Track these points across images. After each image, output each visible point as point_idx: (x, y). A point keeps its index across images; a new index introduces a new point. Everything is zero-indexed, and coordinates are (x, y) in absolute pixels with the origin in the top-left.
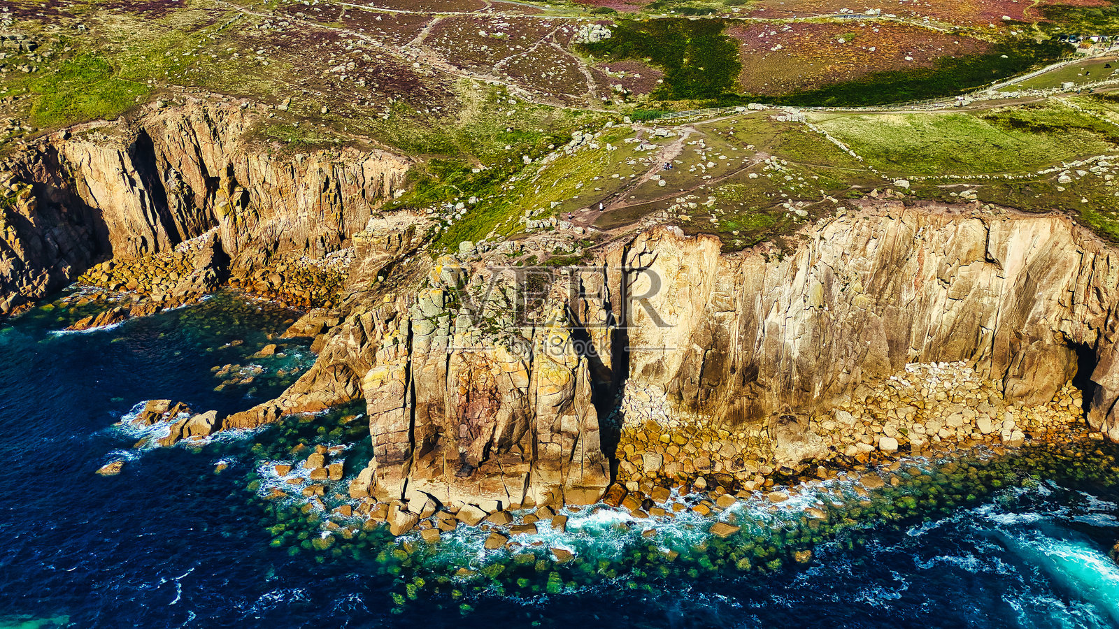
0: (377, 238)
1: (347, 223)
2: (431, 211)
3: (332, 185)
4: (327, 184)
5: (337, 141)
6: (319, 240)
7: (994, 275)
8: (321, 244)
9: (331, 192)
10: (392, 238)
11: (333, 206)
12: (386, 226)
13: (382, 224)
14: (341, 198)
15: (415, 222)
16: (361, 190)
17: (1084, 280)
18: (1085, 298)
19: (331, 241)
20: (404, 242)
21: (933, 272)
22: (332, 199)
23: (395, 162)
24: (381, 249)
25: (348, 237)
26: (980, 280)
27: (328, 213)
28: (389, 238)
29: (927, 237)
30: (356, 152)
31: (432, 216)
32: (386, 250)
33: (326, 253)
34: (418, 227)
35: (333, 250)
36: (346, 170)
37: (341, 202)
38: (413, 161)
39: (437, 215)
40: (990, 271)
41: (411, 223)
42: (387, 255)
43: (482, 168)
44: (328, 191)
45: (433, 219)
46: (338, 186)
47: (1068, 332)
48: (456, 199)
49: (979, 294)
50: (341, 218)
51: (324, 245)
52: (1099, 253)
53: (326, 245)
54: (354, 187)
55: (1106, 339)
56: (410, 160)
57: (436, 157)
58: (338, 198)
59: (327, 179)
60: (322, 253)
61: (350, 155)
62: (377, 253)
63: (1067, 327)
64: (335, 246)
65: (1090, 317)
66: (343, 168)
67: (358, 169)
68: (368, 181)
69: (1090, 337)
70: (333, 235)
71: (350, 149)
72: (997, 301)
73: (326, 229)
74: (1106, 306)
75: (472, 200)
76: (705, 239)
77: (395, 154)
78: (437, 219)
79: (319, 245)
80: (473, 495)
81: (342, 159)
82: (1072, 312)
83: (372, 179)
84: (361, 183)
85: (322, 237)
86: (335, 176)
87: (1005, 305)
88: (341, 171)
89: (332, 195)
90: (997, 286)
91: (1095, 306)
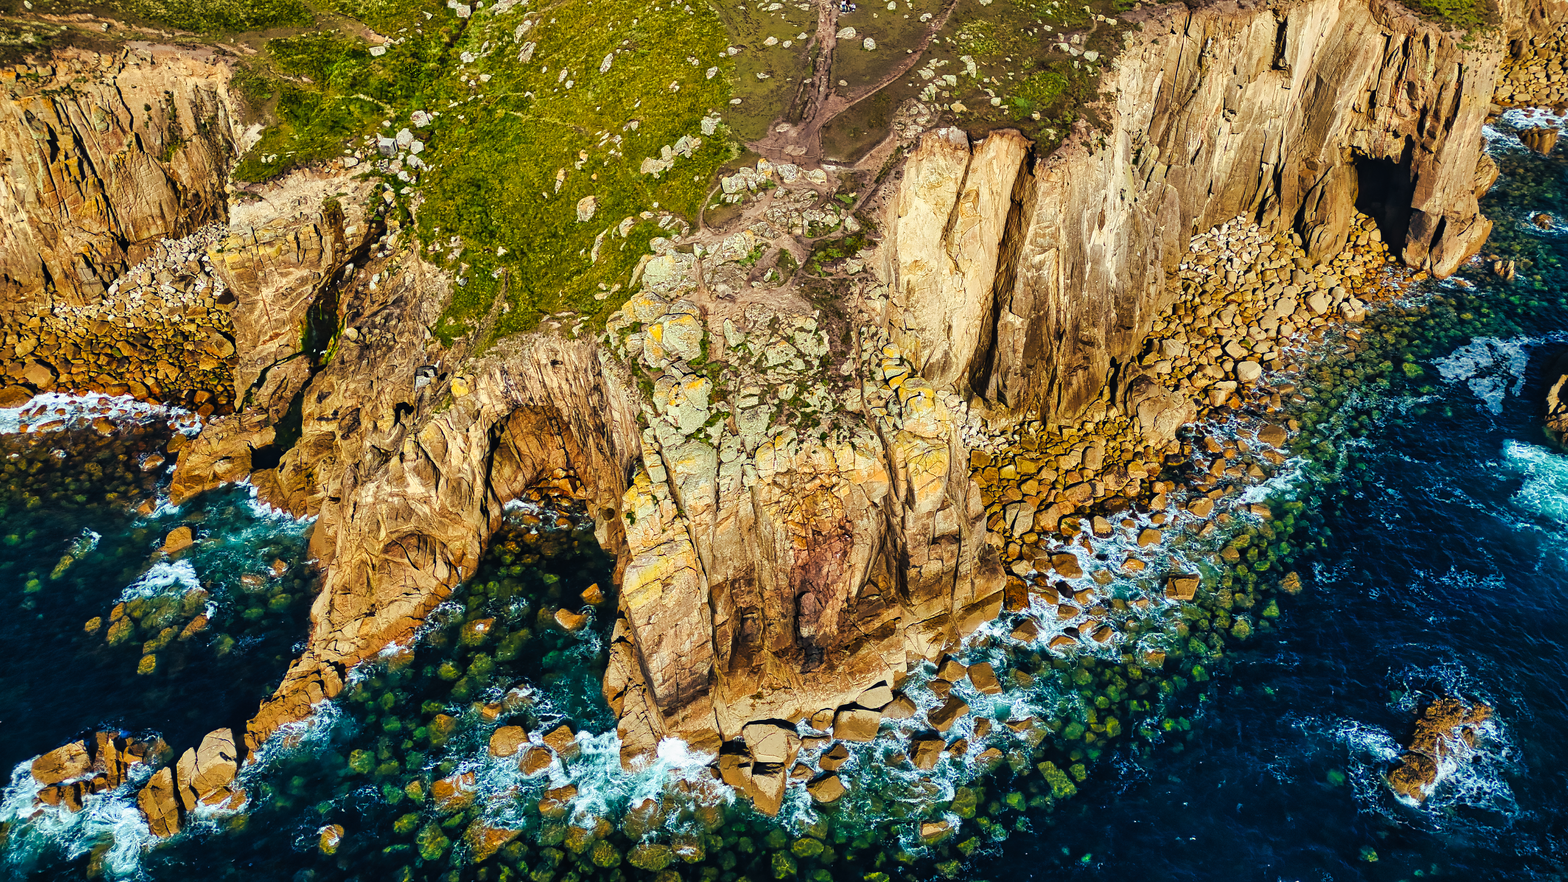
0: (270, 244)
1: (121, 212)
2: (354, 161)
3: (65, 142)
4: (53, 142)
5: (30, 39)
6: (82, 264)
7: (1279, 87)
8: (89, 272)
9: (67, 157)
10: (301, 237)
11: (83, 185)
12: (273, 214)
13: (264, 212)
14: (90, 164)
15: (332, 192)
16: (131, 137)
17: (1391, 72)
18: (1392, 97)
19: (104, 259)
20: (328, 238)
21: (1219, 101)
22: (74, 170)
23: (190, 63)
24: (288, 264)
25: (132, 238)
26: (1262, 97)
27: (76, 201)
28: (296, 238)
29: (1217, 52)
30: (90, 56)
31: (359, 171)
32: (298, 264)
33: (106, 286)
34: (342, 200)
35: (116, 276)
36: (82, 101)
37: (94, 172)
38: (234, 55)
39: (368, 167)
40: (1277, 80)
41: (322, 195)
42: (305, 272)
43: (388, 41)
44: (61, 157)
45: (365, 177)
46: (78, 142)
47: (1364, 146)
48: (387, 124)
49: (1261, 118)
50: (108, 205)
51: (95, 272)
52: (1415, 34)
53: (99, 269)
54: (114, 133)
55: (1424, 148)
56: (224, 53)
57: (274, 34)
58: (86, 166)
59: (51, 132)
60: (98, 289)
61: (78, 67)
62: (282, 275)
63: (1363, 141)
64: (117, 267)
65: (1395, 121)
66: (75, 99)
67: (109, 94)
68: (140, 116)
69: (1395, 149)
70: (105, 248)
71: (71, 52)
72: (1279, 122)
73: (86, 237)
74: (1419, 105)
75: (422, 119)
76: (996, 139)
77: (182, 45)
78: (373, 174)
79: (85, 274)
80: (842, 691)
81: (62, 78)
82: (1372, 118)
83: (148, 108)
84: (125, 122)
85: (85, 257)
86: (64, 120)
87: (1291, 125)
88: (72, 108)
89: (73, 162)
90: (1282, 101)
91: (1403, 105)
